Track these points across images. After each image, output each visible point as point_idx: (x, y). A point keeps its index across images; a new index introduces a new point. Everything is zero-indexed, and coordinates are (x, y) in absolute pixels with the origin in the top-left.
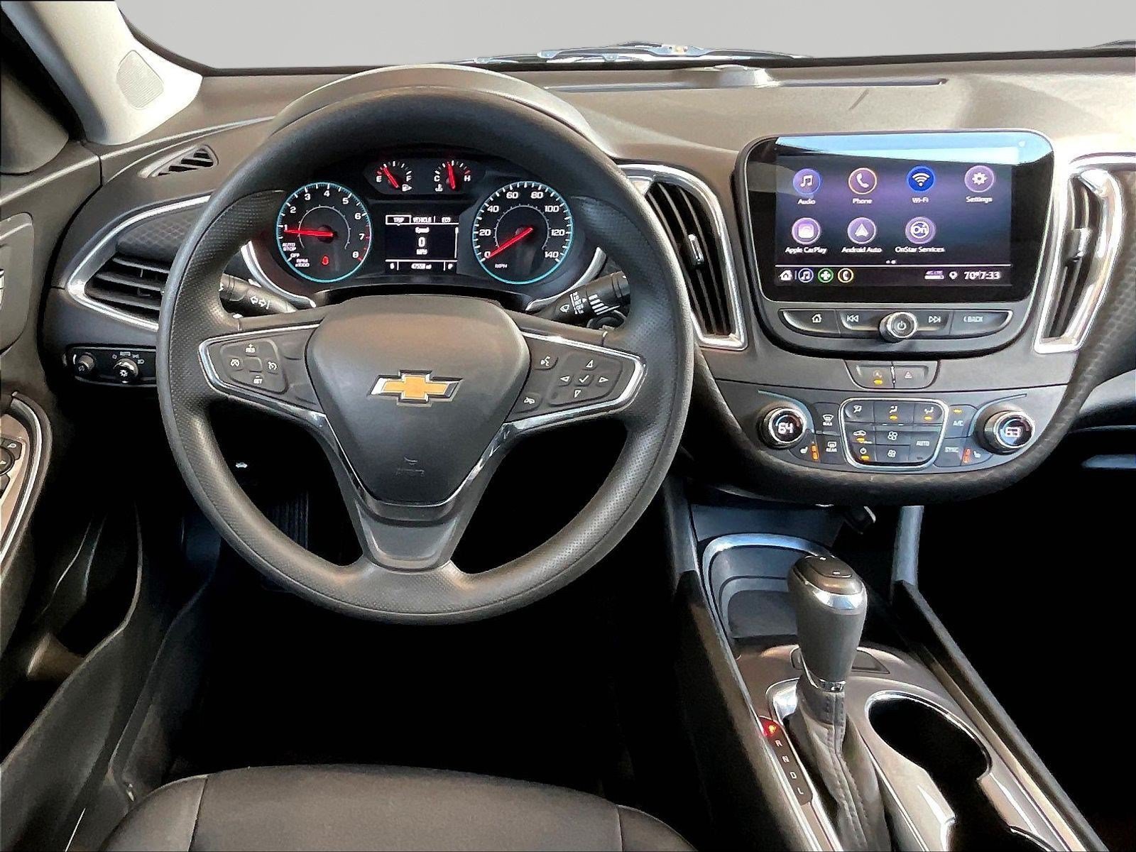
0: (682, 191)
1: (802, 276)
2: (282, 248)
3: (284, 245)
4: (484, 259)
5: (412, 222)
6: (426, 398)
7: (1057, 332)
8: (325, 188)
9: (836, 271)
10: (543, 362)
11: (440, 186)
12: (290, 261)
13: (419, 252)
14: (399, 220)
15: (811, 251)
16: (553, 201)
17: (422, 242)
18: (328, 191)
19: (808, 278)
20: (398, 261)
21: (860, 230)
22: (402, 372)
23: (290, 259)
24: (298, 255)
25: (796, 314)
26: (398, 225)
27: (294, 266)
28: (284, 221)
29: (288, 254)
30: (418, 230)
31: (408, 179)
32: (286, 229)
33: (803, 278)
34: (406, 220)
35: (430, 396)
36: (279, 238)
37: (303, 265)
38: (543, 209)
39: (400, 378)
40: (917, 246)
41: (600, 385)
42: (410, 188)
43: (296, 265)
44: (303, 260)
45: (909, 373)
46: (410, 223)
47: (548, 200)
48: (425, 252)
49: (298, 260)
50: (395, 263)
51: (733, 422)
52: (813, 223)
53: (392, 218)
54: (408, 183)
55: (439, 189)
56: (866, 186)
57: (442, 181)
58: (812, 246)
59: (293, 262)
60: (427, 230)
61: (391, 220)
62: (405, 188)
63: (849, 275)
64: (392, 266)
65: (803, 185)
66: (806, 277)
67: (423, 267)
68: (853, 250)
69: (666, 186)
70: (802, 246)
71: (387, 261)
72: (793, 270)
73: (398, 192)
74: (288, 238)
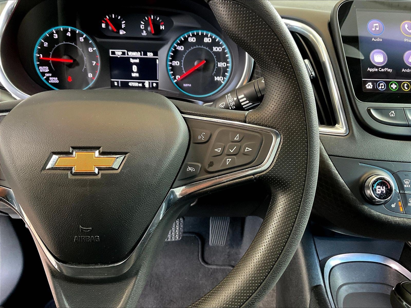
2: (39, 70)
3: (40, 67)
4: (176, 81)
5: (128, 54)
8: (67, 31)
11: (144, 32)
12: (45, 79)
13: (134, 75)
14: (119, 53)
16: (218, 44)
17: (135, 68)
18: (69, 33)
20: (120, 80)
23: (45, 77)
24: (50, 75)
26: (119, 57)
27: (48, 82)
28: (39, 52)
29: (43, 74)
30: (132, 61)
31: (123, 26)
32: (41, 56)
34: (124, 53)
36: (36, 63)
37: (54, 82)
38: (212, 49)
42: (125, 32)
43: (50, 82)
44: (54, 78)
46: (126, 56)
47: (215, 43)
48: (137, 75)
49: (50, 78)
50: (118, 82)
53: (114, 52)
54: (124, 29)
55: (144, 33)
57: (146, 29)
59: (48, 79)
60: (137, 61)
61: (113, 53)
62: (122, 32)
64: (116, 84)
67: (137, 84)
71: (112, 80)
73: (116, 35)
74: (43, 63)
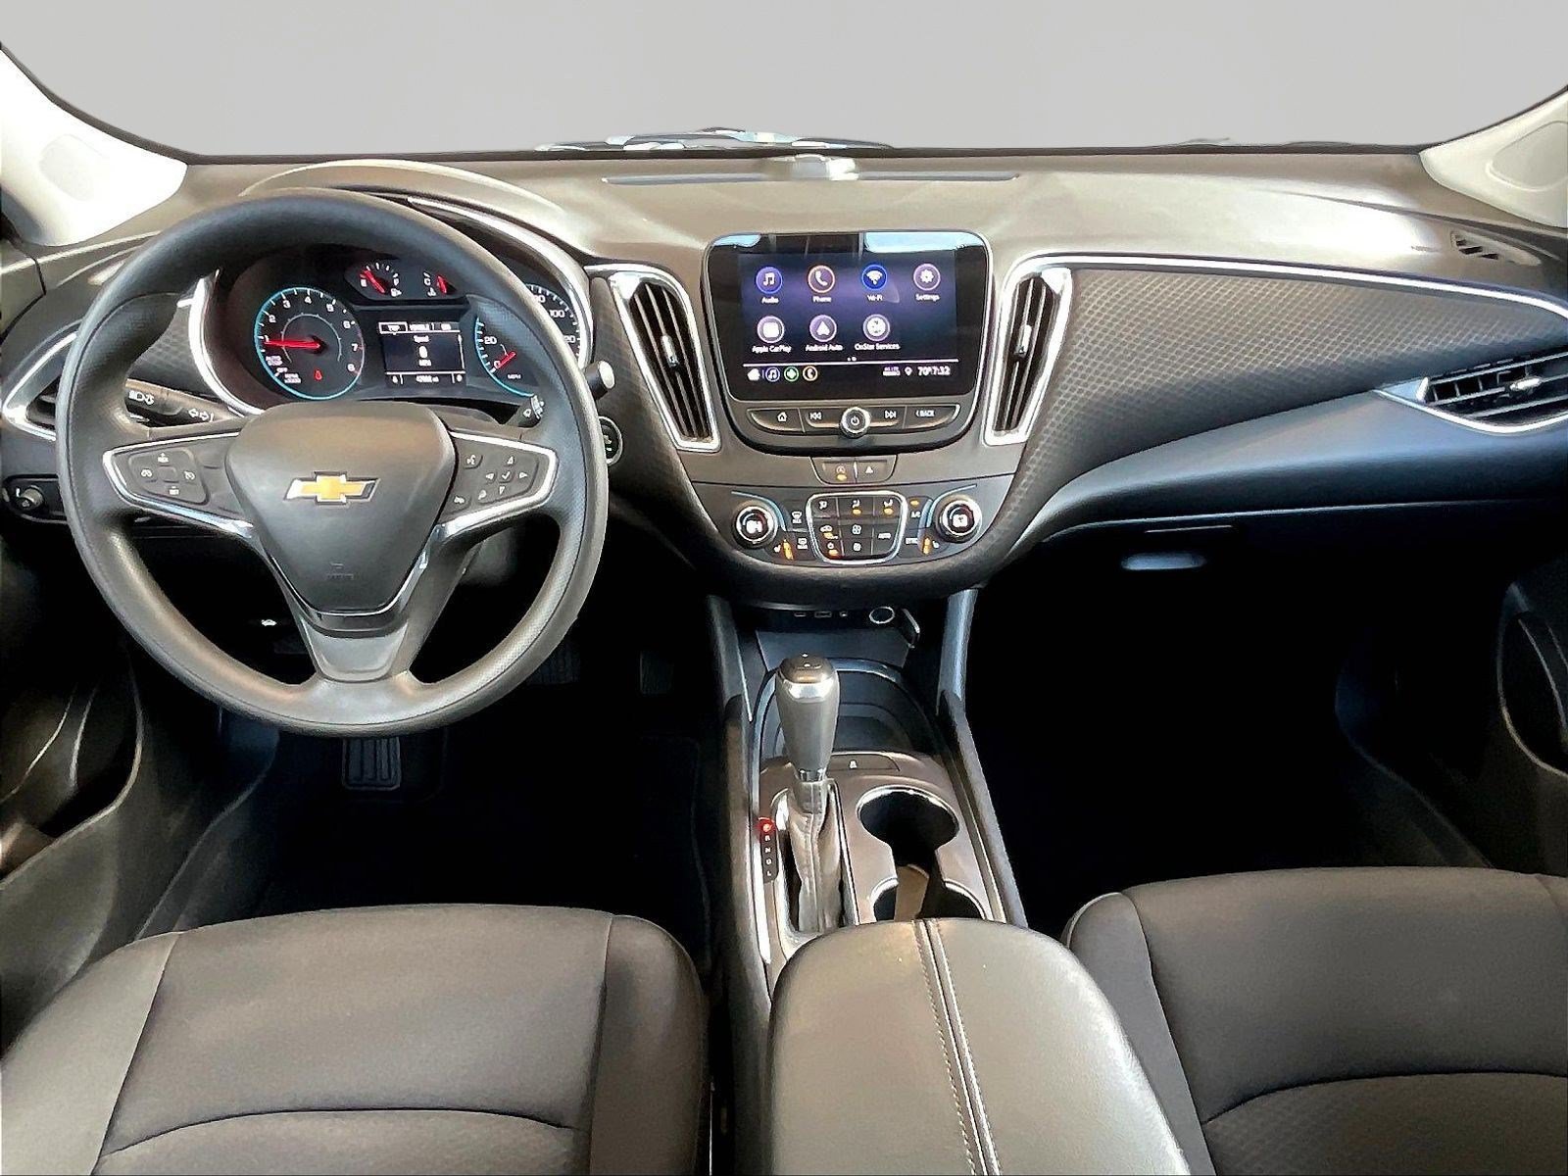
0: (664, 293)
1: (769, 374)
2: (266, 362)
3: (268, 358)
4: (494, 370)
5: (409, 329)
6: (344, 500)
7: (1013, 425)
8: (305, 294)
9: (801, 369)
10: (469, 461)
11: (432, 289)
12: (278, 377)
13: (422, 363)
14: (394, 328)
15: (776, 350)
17: (423, 352)
18: (308, 298)
19: (775, 376)
20: (401, 374)
21: (822, 328)
22: (317, 474)
23: (277, 375)
24: (286, 370)
25: (760, 413)
26: (394, 334)
27: (283, 382)
28: (263, 332)
29: (274, 369)
30: (417, 339)
31: (396, 282)
32: (267, 339)
33: (770, 376)
34: (402, 328)
35: (348, 497)
36: (260, 351)
37: (293, 382)
39: (315, 480)
40: (874, 343)
41: (520, 480)
42: (399, 293)
43: (286, 381)
44: (293, 375)
45: (869, 467)
46: (407, 332)
48: (428, 363)
49: (287, 376)
50: (398, 376)
51: (709, 524)
52: (778, 322)
53: (386, 325)
54: (398, 288)
55: (432, 293)
56: (825, 284)
57: (433, 285)
58: (776, 345)
59: (282, 377)
60: (426, 339)
61: (385, 328)
62: (395, 293)
63: (813, 374)
64: (395, 380)
65: (766, 283)
66: (773, 375)
67: (428, 379)
68: (815, 348)
69: (650, 285)
70: (768, 345)
71: (388, 373)
72: (761, 369)
73: (388, 298)
74: (270, 351)
